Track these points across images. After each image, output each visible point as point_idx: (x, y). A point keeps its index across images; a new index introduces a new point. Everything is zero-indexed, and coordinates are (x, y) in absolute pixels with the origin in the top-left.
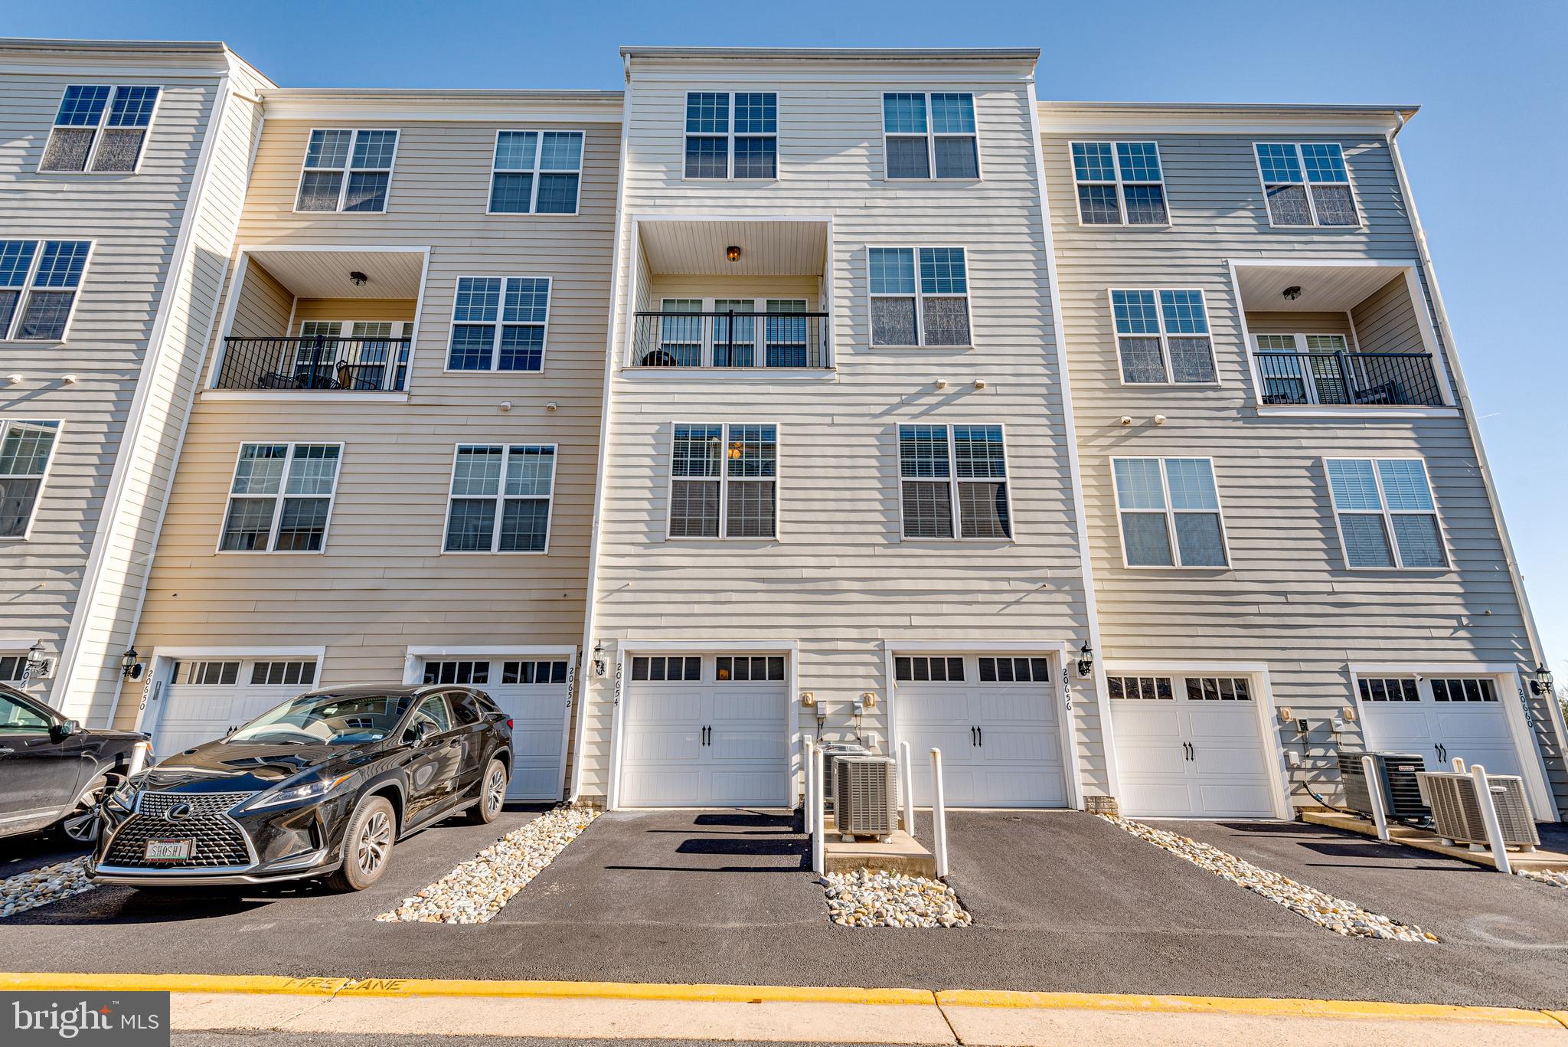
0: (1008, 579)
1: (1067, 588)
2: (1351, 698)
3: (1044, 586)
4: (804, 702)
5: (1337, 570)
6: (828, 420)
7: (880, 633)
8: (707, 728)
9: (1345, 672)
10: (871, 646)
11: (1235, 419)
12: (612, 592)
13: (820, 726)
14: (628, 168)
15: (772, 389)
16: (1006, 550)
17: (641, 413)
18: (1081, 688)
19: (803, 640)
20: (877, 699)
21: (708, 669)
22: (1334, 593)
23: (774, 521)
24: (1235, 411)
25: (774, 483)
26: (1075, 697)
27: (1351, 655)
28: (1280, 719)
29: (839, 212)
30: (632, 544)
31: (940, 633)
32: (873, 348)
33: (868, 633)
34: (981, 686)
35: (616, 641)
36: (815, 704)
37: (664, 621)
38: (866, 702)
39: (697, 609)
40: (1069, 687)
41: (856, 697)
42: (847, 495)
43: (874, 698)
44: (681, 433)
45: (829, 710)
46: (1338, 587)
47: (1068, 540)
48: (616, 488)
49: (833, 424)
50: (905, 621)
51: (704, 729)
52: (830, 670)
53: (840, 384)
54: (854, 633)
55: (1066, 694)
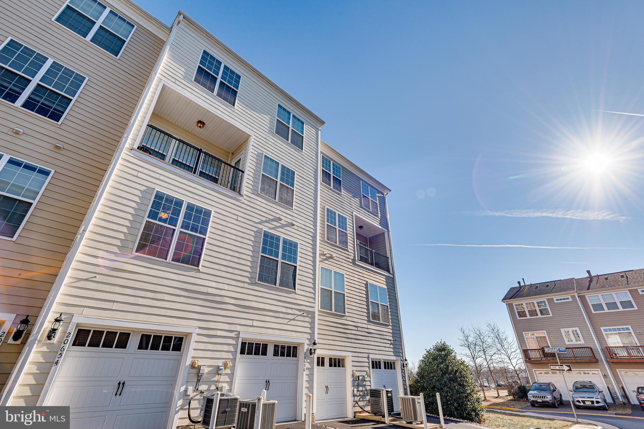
0: (292, 308)
1: (310, 316)
2: (369, 367)
3: (303, 313)
4: (193, 366)
5: (369, 321)
6: (236, 217)
7: (238, 328)
8: (122, 382)
9: (368, 358)
10: (233, 335)
11: (351, 263)
12: (80, 280)
13: (198, 381)
14: (165, 59)
15: (213, 193)
16: (293, 295)
17: (137, 177)
18: (309, 361)
19: (200, 328)
20: (231, 364)
21: (134, 341)
22: (367, 328)
23: (199, 259)
24: (351, 260)
25: (204, 239)
26: (308, 365)
27: (371, 351)
28: (353, 376)
29: (256, 134)
30: (107, 251)
31: (264, 331)
32: (259, 194)
33: (233, 328)
34: (273, 358)
35: (72, 315)
36: (199, 368)
37: (115, 306)
38: (225, 366)
39: (141, 301)
40: (305, 361)
41: (220, 363)
42: (237, 255)
43: (230, 364)
44: (159, 196)
45: (205, 370)
46: (369, 327)
47: (312, 296)
48: (106, 213)
49: (237, 220)
50: (250, 323)
51: (119, 384)
52: (211, 347)
53: (243, 203)
54: (226, 327)
55: (304, 364)
